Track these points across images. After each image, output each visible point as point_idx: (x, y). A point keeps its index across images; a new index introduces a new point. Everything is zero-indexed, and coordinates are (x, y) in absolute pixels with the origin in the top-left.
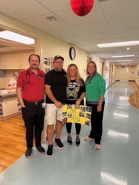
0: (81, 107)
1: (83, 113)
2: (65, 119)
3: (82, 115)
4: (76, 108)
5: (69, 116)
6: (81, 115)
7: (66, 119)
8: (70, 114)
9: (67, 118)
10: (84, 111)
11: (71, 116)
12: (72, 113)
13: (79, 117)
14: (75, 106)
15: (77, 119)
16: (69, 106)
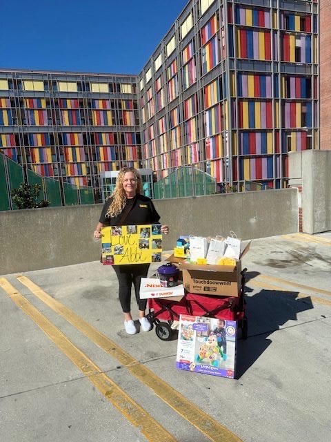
0: (142, 230)
1: (147, 239)
2: (108, 258)
3: (145, 245)
4: (130, 232)
5: (118, 251)
6: (143, 246)
7: (110, 258)
8: (119, 246)
9: (112, 256)
10: (147, 235)
11: (121, 250)
12: (124, 245)
13: (139, 251)
14: (128, 228)
15: (134, 256)
16: (114, 228)
